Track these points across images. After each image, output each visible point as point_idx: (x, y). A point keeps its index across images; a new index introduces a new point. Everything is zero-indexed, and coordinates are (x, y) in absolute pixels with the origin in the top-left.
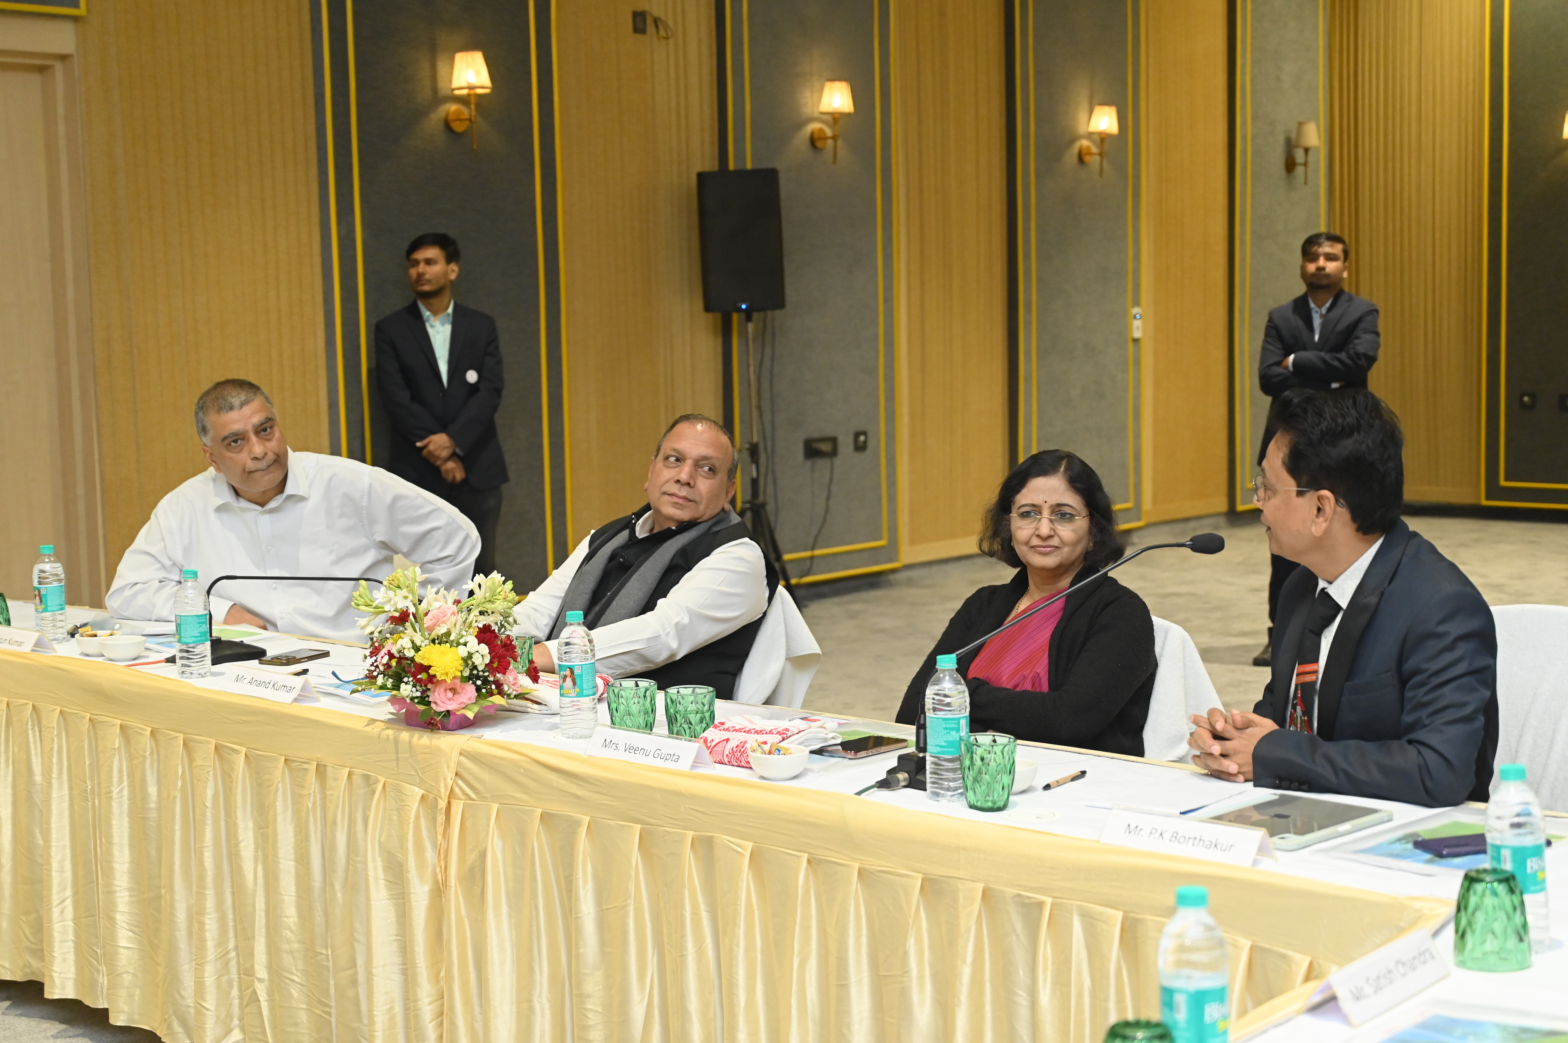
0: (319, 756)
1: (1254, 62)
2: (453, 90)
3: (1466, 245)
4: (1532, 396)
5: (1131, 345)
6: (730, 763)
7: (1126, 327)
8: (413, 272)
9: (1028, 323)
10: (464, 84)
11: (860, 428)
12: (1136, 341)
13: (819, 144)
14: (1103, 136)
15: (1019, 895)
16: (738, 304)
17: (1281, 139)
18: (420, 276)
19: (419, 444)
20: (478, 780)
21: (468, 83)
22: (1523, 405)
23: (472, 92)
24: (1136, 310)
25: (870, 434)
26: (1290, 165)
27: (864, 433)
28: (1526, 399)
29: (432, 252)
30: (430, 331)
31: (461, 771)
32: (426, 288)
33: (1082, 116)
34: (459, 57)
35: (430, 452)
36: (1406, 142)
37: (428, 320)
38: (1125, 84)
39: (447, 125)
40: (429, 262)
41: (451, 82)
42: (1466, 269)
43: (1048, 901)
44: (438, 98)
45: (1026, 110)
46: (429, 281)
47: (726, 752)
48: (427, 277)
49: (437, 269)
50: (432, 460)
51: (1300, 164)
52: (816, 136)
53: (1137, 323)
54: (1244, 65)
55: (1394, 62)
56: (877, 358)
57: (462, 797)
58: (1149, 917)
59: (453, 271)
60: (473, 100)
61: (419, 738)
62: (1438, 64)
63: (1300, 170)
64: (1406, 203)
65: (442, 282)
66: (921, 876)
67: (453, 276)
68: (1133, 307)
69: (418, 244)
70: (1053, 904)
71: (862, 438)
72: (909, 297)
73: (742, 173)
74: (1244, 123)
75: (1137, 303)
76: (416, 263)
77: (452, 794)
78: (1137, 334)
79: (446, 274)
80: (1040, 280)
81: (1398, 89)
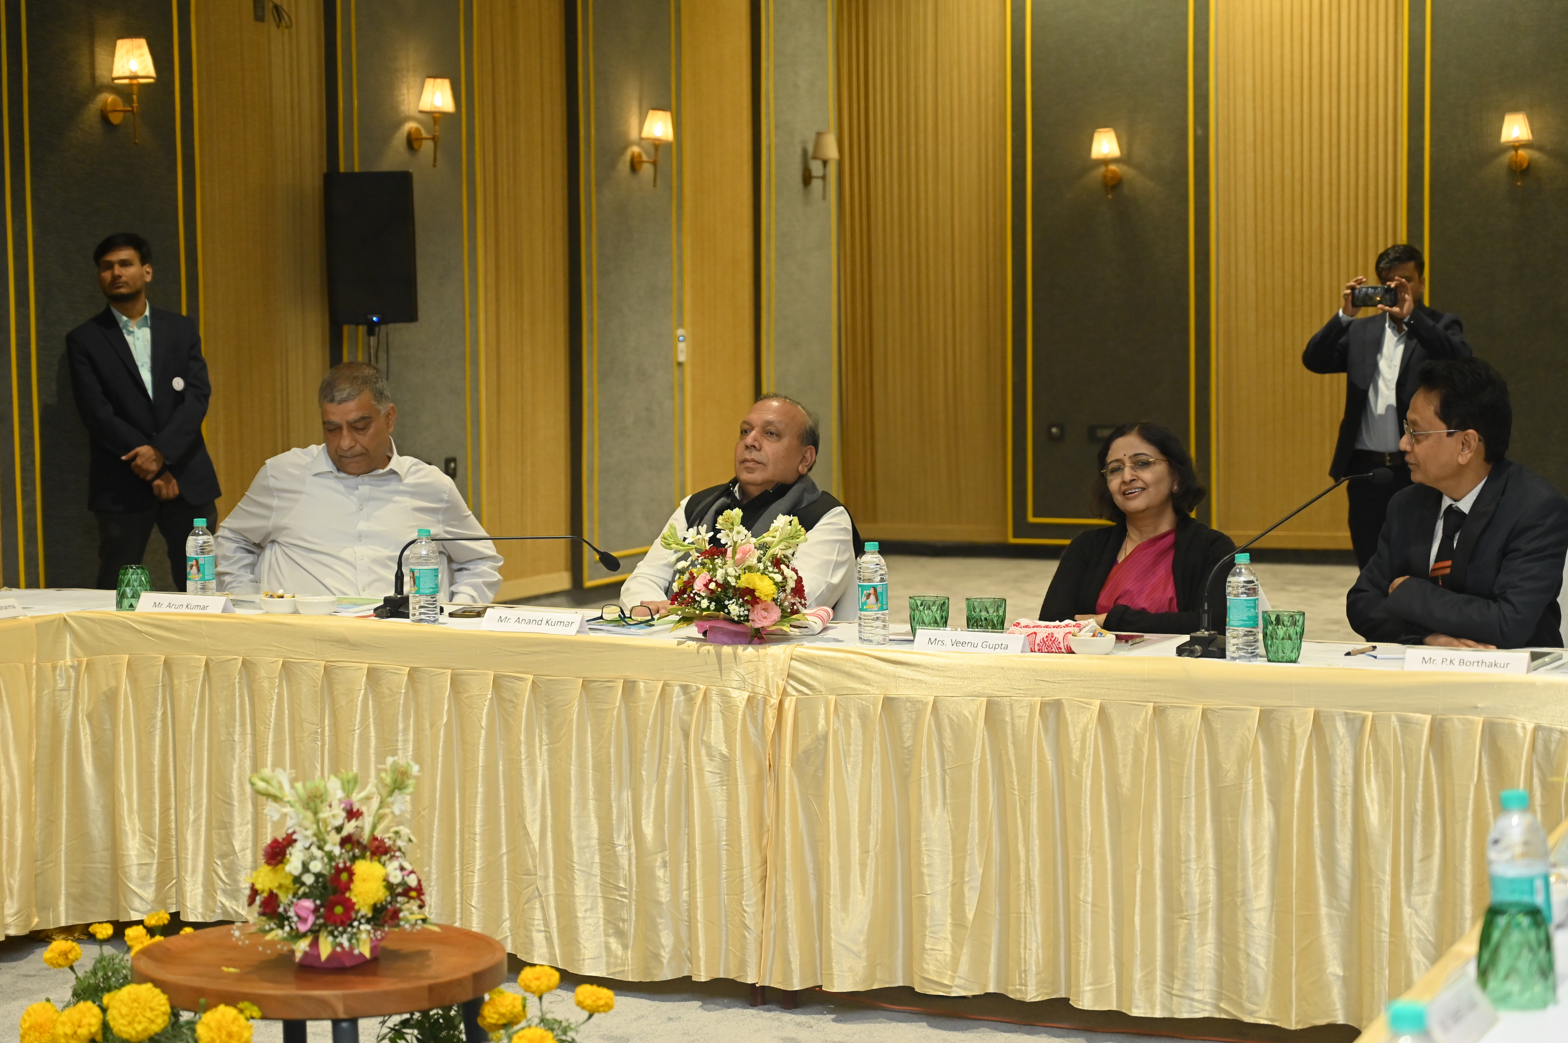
0: (627, 674)
1: (776, 67)
2: (114, 79)
3: (988, 268)
4: (1060, 427)
5: (676, 369)
6: (1040, 651)
7: (674, 350)
8: (107, 275)
9: (591, 343)
10: (127, 74)
11: (451, 455)
12: (680, 364)
13: (416, 145)
14: (657, 142)
15: (1346, 714)
16: (369, 317)
17: (799, 150)
18: (116, 278)
19: (124, 458)
20: (812, 677)
21: (131, 71)
22: (1051, 438)
23: (135, 82)
24: (680, 332)
25: (458, 461)
26: (807, 178)
27: (454, 460)
28: (1054, 430)
29: (126, 254)
30: (129, 339)
31: (792, 672)
32: (123, 290)
33: (634, 122)
34: (120, 43)
35: (139, 467)
36: (922, 157)
37: (126, 326)
38: (669, 88)
39: (104, 117)
40: (124, 263)
41: (111, 70)
42: (988, 293)
43: (1370, 714)
44: (96, 88)
45: (588, 113)
46: (126, 283)
47: (1038, 641)
48: (124, 279)
49: (132, 271)
50: (142, 476)
51: (818, 177)
52: (414, 136)
53: (682, 346)
54: (768, 70)
55: (908, 71)
56: (464, 379)
57: (794, 693)
58: (1454, 716)
59: (148, 273)
60: (135, 90)
61: (744, 650)
62: (955, 75)
63: (816, 184)
64: (923, 221)
65: (139, 284)
66: (1259, 708)
67: (148, 278)
68: (677, 328)
69: (109, 245)
70: (1373, 717)
71: (452, 465)
72: (486, 312)
73: (351, 176)
74: (769, 132)
75: (681, 325)
76: (110, 266)
77: (785, 693)
78: (682, 358)
79: (142, 276)
80: (600, 297)
81: (912, 99)
